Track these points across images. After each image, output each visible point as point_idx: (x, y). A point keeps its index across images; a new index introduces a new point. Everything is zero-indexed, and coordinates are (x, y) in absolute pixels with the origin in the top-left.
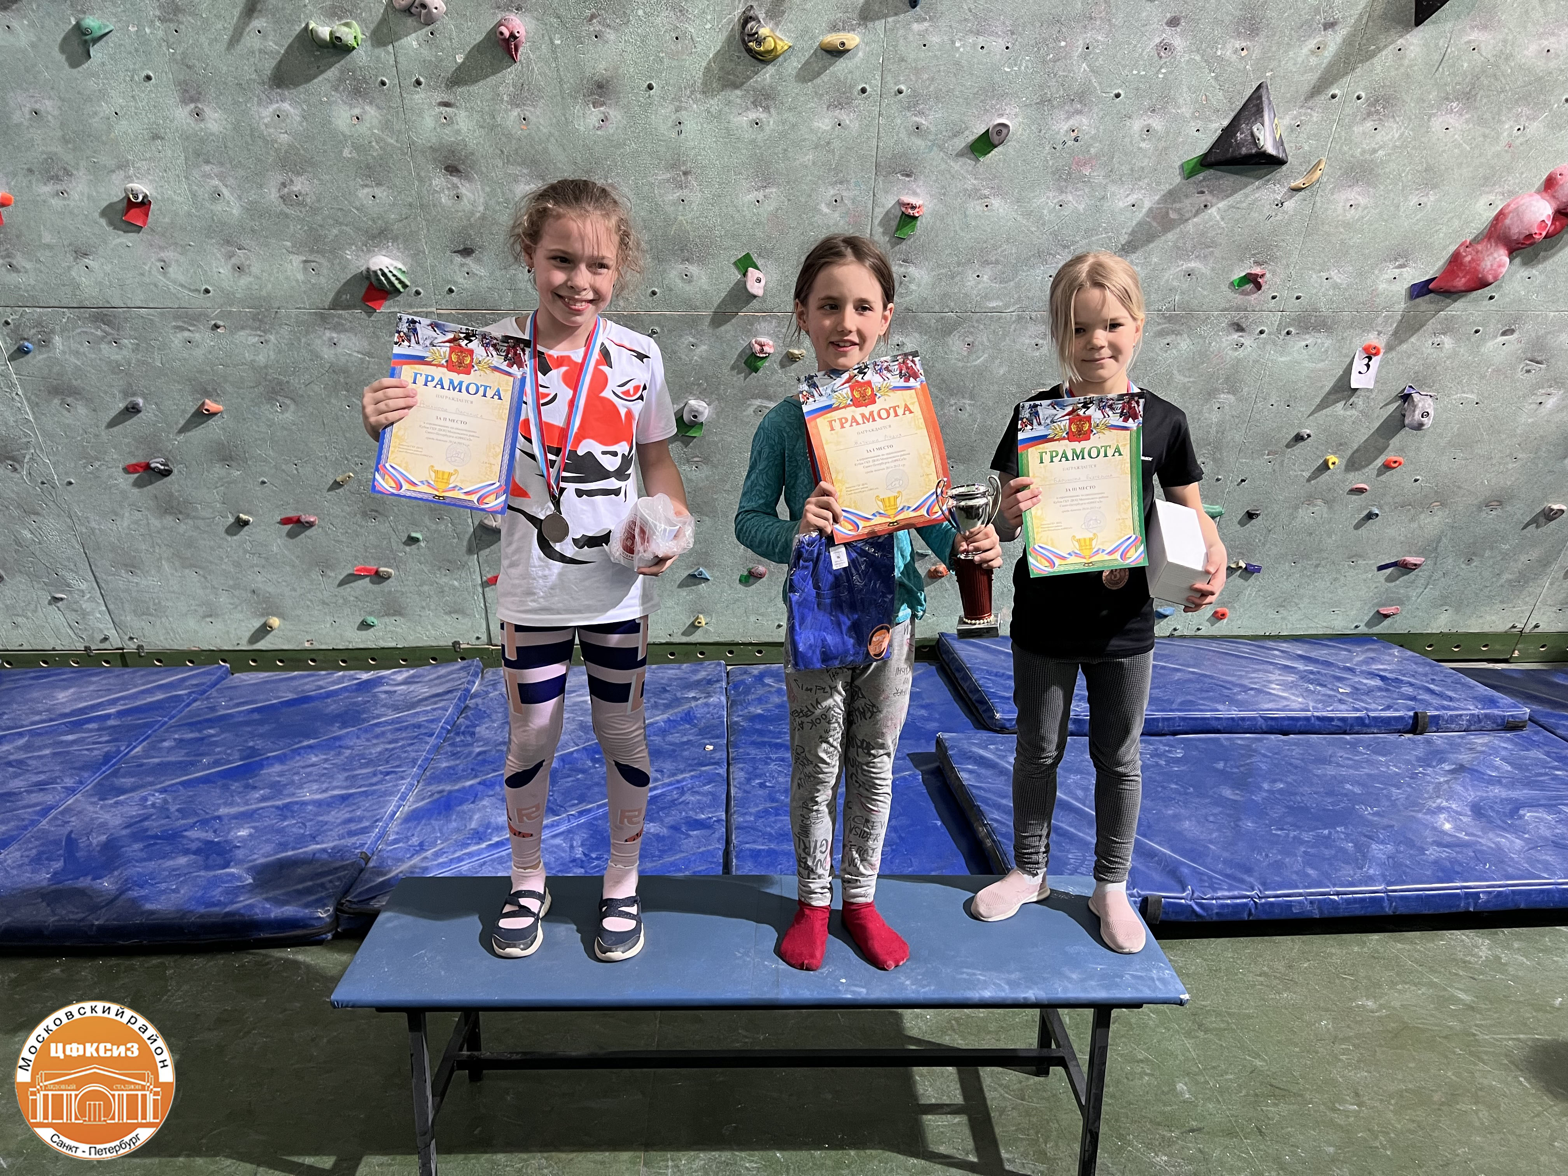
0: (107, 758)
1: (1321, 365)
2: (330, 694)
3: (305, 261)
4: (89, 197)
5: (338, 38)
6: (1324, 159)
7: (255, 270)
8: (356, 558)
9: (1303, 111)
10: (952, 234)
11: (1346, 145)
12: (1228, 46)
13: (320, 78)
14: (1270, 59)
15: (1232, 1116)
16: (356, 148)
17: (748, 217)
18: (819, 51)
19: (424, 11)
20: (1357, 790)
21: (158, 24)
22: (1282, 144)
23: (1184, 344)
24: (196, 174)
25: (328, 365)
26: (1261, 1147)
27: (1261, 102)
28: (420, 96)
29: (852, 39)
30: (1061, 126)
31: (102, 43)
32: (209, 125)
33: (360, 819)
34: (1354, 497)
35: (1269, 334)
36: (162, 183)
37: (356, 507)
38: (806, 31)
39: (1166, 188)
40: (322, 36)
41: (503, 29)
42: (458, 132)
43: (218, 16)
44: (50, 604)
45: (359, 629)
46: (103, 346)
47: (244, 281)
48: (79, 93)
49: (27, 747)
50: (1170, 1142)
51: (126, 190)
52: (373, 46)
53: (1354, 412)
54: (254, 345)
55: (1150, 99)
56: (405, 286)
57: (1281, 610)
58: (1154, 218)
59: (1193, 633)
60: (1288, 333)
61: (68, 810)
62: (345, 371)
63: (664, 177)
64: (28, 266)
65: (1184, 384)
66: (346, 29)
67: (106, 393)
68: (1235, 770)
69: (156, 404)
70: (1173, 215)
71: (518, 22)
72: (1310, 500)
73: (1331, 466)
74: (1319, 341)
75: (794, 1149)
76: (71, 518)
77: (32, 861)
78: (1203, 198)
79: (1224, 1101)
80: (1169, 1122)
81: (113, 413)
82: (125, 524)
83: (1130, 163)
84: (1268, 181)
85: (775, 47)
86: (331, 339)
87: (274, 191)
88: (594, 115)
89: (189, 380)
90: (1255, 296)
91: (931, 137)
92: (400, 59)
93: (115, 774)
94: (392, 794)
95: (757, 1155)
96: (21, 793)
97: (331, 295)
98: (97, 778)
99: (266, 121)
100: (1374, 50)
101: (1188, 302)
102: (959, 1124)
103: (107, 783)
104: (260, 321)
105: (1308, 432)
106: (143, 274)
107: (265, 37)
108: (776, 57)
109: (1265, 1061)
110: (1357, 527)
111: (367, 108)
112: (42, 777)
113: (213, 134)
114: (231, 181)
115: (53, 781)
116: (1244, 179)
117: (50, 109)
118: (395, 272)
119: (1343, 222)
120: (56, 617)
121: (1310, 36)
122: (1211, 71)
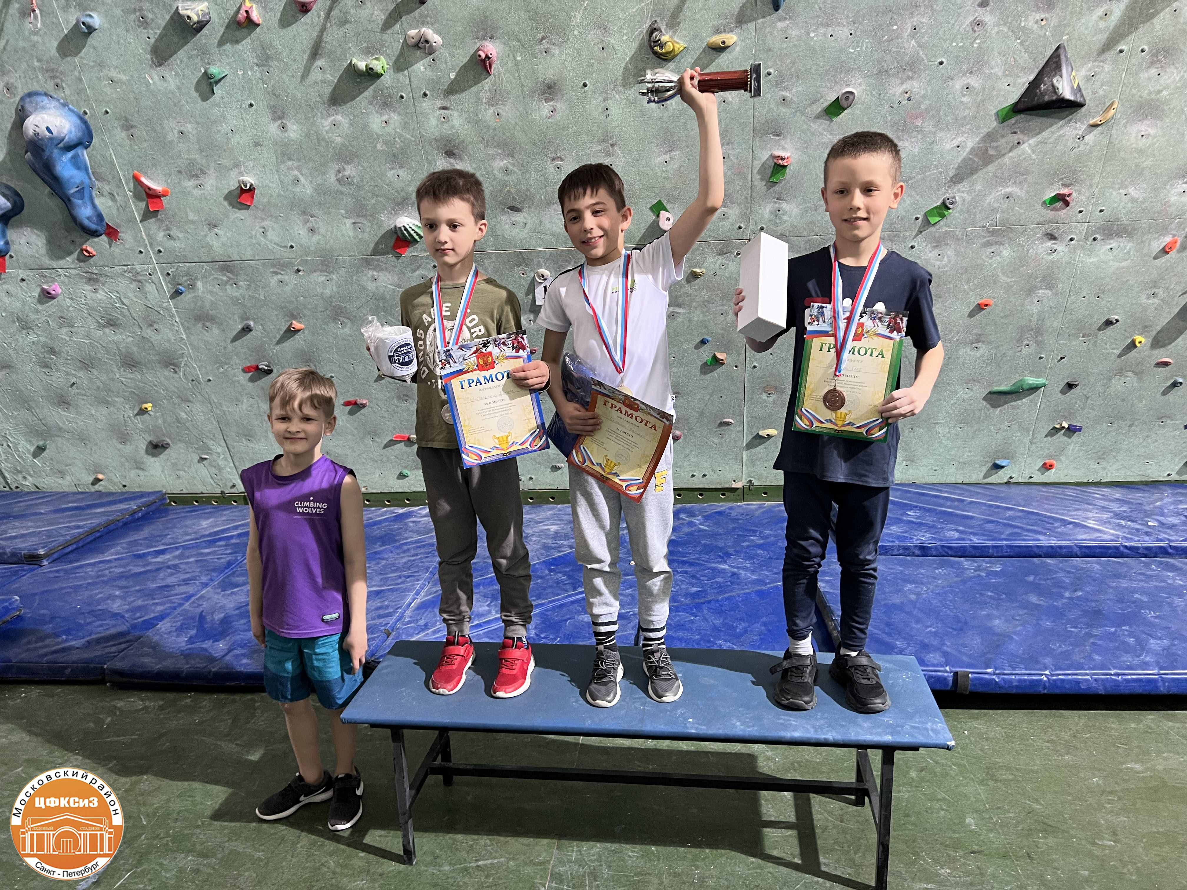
0: (229, 564)
1: (1125, 264)
2: (376, 523)
3: (354, 223)
4: (217, 188)
5: (371, 69)
6: (1117, 101)
7: (322, 230)
8: (394, 428)
9: (1096, 64)
10: (814, 177)
11: (1135, 88)
12: (1030, 18)
13: (361, 97)
14: (1065, 26)
15: (1008, 843)
16: (386, 143)
17: (659, 174)
18: (707, 49)
19: (427, 45)
20: (1145, 599)
21: (256, 68)
22: (1080, 90)
23: (1006, 252)
24: (282, 167)
25: (371, 294)
26: (1029, 868)
27: (1060, 60)
28: (426, 104)
29: (731, 38)
30: (896, 89)
31: (221, 83)
32: (291, 135)
33: (387, 607)
34: (1160, 369)
35: (1078, 241)
36: (262, 175)
37: (393, 393)
38: (696, 35)
39: (984, 131)
40: (361, 68)
41: (481, 53)
42: (453, 127)
43: (294, 60)
44: (199, 462)
45: (398, 478)
46: (228, 287)
47: (316, 238)
48: (208, 118)
49: (180, 557)
50: (954, 860)
51: (239, 182)
52: (394, 72)
53: (1156, 300)
54: (322, 282)
55: (968, 63)
56: (421, 237)
57: (1101, 461)
58: (976, 155)
59: (1026, 480)
60: (1095, 239)
61: (202, 597)
62: (383, 298)
63: (598, 149)
64: (181, 235)
65: (1008, 283)
66: (376, 62)
67: (230, 318)
68: (1044, 582)
69: (262, 325)
70: (991, 152)
71: (491, 46)
72: (1121, 372)
73: (1138, 345)
74: (1122, 244)
75: (665, 845)
76: (210, 403)
77: (177, 629)
78: (1016, 137)
79: (1003, 832)
80: (956, 845)
81: (235, 333)
82: (244, 407)
83: (954, 114)
84: (1071, 120)
85: (674, 49)
86: (373, 276)
87: (333, 176)
88: (546, 108)
89: (282, 308)
90: (1065, 211)
91: (794, 106)
92: (413, 80)
93: (233, 574)
94: (410, 590)
95: (638, 847)
96: (174, 586)
97: (372, 246)
98: (222, 576)
99: (327, 128)
100: (1153, 13)
101: (1007, 219)
102: (790, 836)
103: (227, 580)
104: (327, 265)
105: (1116, 317)
106: (251, 238)
107: (324, 72)
108: (675, 56)
109: (1041, 805)
110: (1165, 393)
111: (392, 115)
112: (187, 576)
113: (293, 140)
114: (305, 171)
115: (194, 578)
116: (1050, 120)
117: (190, 130)
118: (414, 228)
119: (1137, 149)
120: (202, 470)
121: (1098, 6)
122: (1016, 39)
